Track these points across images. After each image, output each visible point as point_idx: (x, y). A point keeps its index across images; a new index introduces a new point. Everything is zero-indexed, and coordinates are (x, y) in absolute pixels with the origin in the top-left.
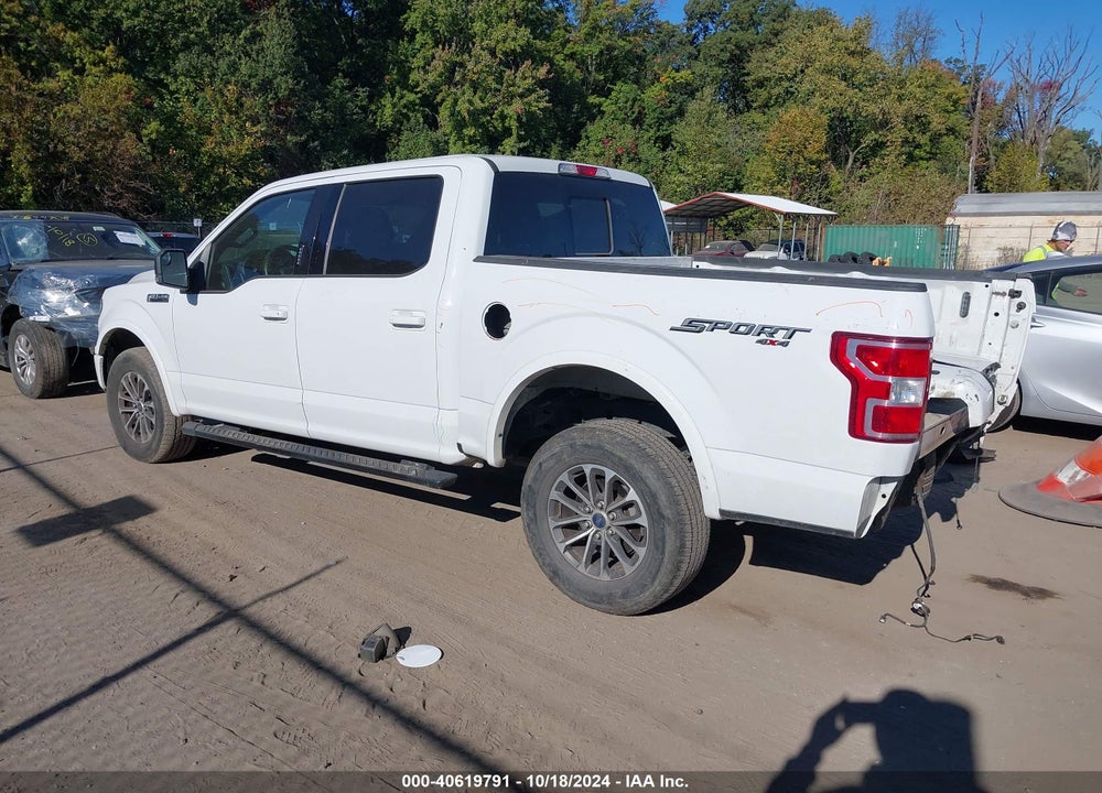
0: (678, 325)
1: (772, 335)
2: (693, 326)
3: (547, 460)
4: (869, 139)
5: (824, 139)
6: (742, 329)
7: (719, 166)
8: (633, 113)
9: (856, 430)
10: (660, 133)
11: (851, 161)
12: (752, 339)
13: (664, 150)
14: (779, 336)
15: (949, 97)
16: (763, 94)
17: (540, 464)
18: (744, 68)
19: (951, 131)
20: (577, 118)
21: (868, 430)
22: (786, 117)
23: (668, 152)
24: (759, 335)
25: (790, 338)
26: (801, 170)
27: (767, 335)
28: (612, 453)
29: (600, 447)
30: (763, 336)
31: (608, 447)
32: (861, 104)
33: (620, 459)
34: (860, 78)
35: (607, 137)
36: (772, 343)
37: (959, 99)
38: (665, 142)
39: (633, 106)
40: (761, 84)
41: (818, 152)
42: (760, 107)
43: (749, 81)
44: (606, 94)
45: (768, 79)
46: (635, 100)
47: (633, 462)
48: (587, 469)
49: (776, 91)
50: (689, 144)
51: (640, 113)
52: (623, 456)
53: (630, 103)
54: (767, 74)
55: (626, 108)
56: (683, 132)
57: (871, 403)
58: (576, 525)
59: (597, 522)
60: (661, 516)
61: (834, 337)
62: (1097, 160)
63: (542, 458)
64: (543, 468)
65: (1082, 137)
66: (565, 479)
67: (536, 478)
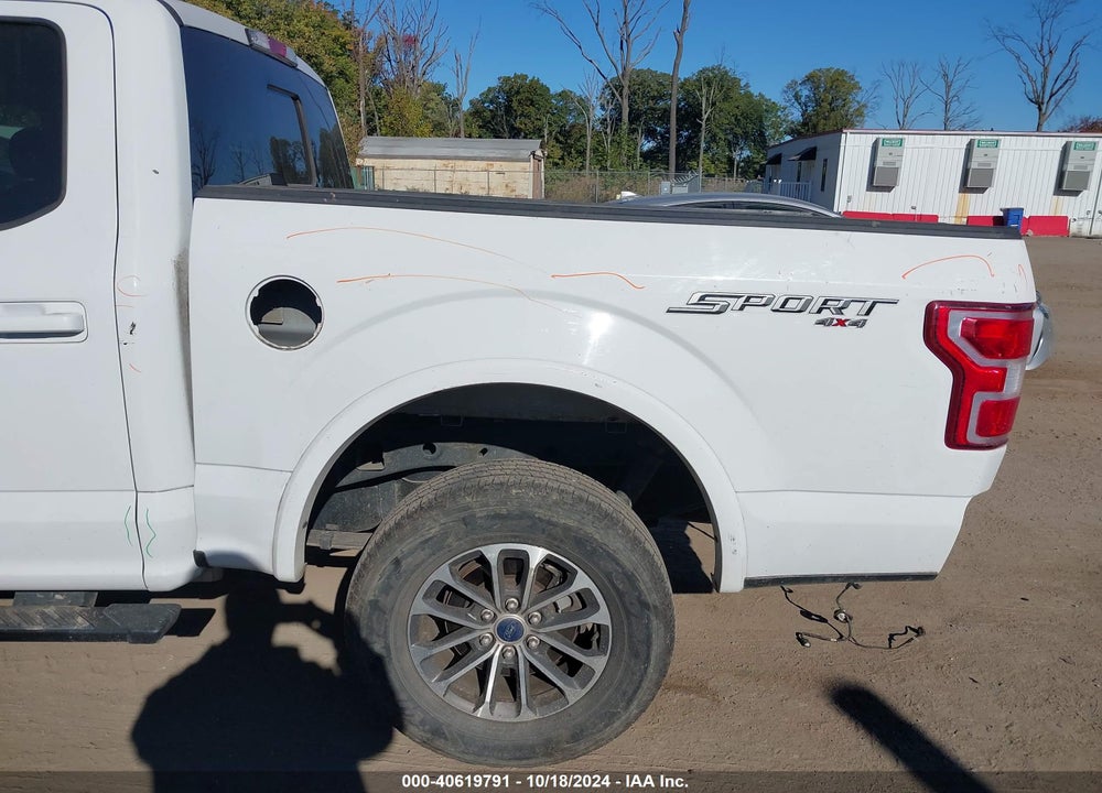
0: (682, 305)
1: (840, 310)
2: (708, 304)
3: (411, 552)
6: (791, 304)
9: (955, 437)
12: (809, 318)
14: (851, 313)
15: (336, 40)
17: (397, 562)
19: (342, 74)
21: (972, 436)
24: (819, 311)
25: (868, 313)
27: (833, 313)
28: (549, 523)
29: (526, 514)
30: (826, 314)
31: (540, 513)
33: (567, 529)
36: (841, 323)
37: (345, 43)
47: (590, 530)
48: (492, 553)
52: (570, 523)
57: (979, 398)
58: (467, 647)
59: (508, 632)
60: (645, 605)
61: (930, 309)
62: (454, 111)
63: (400, 550)
64: (404, 564)
65: (439, 89)
66: (444, 575)
67: (386, 589)
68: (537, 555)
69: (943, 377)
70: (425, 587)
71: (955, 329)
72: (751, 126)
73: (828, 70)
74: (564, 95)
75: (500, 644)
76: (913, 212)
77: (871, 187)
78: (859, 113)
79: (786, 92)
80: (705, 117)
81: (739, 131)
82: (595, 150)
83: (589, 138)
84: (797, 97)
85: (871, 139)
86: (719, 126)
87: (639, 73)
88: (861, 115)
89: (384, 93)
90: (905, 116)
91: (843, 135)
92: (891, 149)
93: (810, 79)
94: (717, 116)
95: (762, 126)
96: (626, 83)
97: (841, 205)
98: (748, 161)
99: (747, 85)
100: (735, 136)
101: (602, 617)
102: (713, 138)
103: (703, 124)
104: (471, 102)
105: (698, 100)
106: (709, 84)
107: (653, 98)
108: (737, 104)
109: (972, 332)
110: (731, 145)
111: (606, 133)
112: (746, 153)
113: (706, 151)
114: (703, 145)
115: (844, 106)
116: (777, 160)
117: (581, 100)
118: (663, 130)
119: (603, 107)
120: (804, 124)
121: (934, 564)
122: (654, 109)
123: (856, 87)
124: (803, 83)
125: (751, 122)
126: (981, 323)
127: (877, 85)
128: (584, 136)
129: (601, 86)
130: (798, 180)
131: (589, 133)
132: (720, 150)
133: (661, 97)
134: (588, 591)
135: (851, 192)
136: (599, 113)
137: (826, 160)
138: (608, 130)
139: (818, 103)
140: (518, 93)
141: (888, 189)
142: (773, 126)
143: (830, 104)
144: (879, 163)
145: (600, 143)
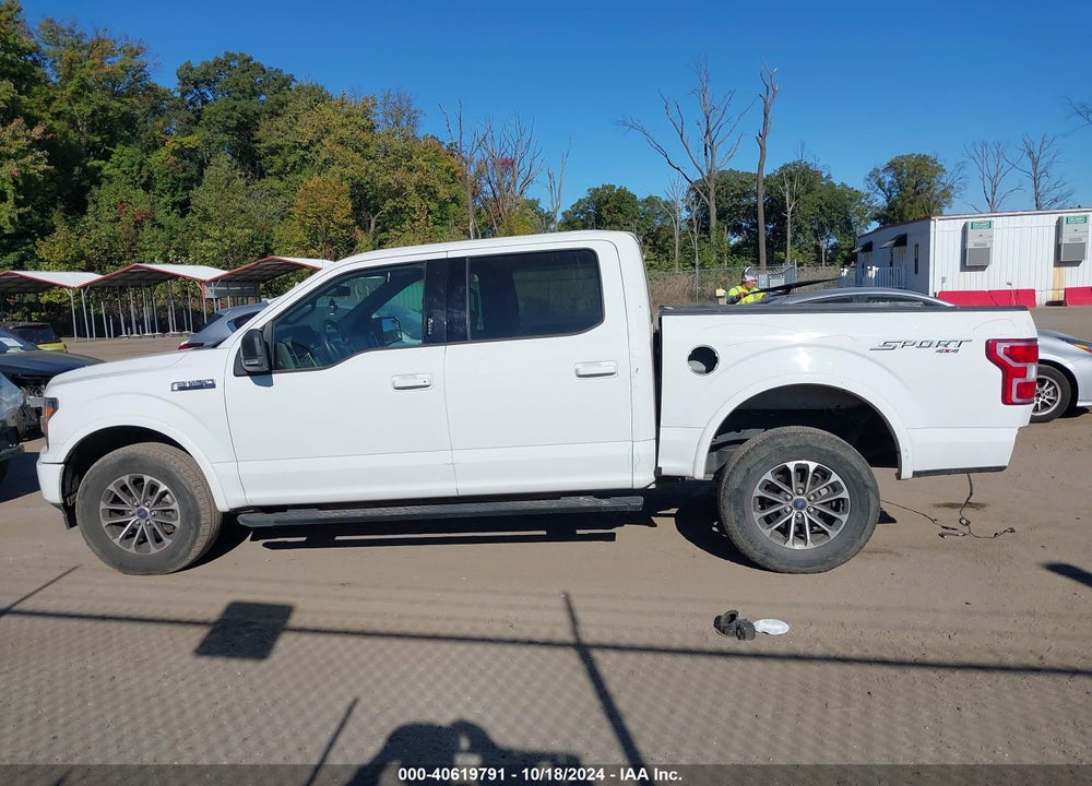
0: (876, 347)
1: (946, 346)
3: (756, 464)
4: (389, 205)
5: (350, 206)
6: (924, 344)
7: (247, 231)
8: (142, 177)
9: (1006, 400)
10: (177, 199)
11: (373, 225)
12: (933, 350)
13: (183, 215)
14: (950, 347)
15: (447, 171)
16: (278, 161)
17: (748, 470)
18: (252, 135)
19: (455, 200)
20: (80, 181)
21: (1014, 398)
22: (311, 184)
23: (188, 217)
24: (937, 346)
25: (959, 346)
26: (332, 234)
27: (944, 347)
28: (819, 448)
29: (808, 445)
30: (940, 348)
31: (814, 444)
32: (377, 174)
33: (828, 451)
34: (372, 150)
35: (121, 202)
36: (947, 351)
37: (455, 172)
38: (184, 207)
39: (140, 170)
40: (274, 151)
41: (346, 217)
42: (276, 173)
43: (262, 148)
44: (107, 156)
45: (281, 148)
46: (141, 165)
47: (838, 451)
48: (792, 466)
49: (291, 159)
50: (211, 210)
51: (149, 177)
52: (829, 449)
53: (135, 168)
54: (280, 142)
55: (133, 172)
56: (201, 197)
57: (1016, 382)
58: (778, 514)
59: (798, 506)
60: (866, 486)
61: (987, 342)
62: (547, 224)
63: (749, 464)
64: (751, 471)
65: (533, 204)
66: (769, 476)
67: (744, 482)
68: (812, 466)
69: (997, 373)
70: (760, 483)
71: (1000, 350)
72: (836, 215)
73: (910, 156)
74: (651, 201)
75: (795, 511)
76: (1009, 288)
77: (965, 267)
78: (946, 194)
79: (868, 180)
80: (790, 210)
81: (824, 220)
82: (682, 250)
83: (677, 239)
84: (880, 184)
85: (960, 224)
86: (804, 218)
87: (721, 174)
88: (948, 196)
89: (483, 211)
90: (994, 194)
91: (932, 223)
92: (980, 231)
93: (892, 166)
94: (801, 208)
95: (847, 213)
96: (712, 185)
97: (935, 286)
98: (835, 248)
99: (829, 176)
100: (821, 225)
101: (845, 494)
102: (799, 229)
103: (789, 216)
104: (563, 214)
105: (781, 194)
106: (791, 179)
107: (737, 196)
108: (820, 195)
109: (1008, 351)
110: (818, 234)
111: (692, 232)
112: (833, 241)
113: (793, 242)
114: (789, 236)
115: (929, 188)
116: (868, 248)
117: (667, 204)
118: (748, 226)
119: (688, 209)
120: (890, 209)
121: (1005, 462)
122: (738, 206)
123: (940, 169)
124: (885, 170)
125: (835, 210)
126: (1011, 348)
127: (961, 166)
128: (671, 237)
129: (686, 189)
130: (891, 265)
131: (677, 233)
132: (807, 239)
133: (745, 195)
134: (838, 482)
135: (944, 271)
136: (685, 214)
137: (917, 246)
138: (695, 230)
139: (901, 188)
140: (607, 202)
141: (983, 268)
142: (858, 212)
143: (915, 188)
144: (970, 245)
145: (688, 242)
